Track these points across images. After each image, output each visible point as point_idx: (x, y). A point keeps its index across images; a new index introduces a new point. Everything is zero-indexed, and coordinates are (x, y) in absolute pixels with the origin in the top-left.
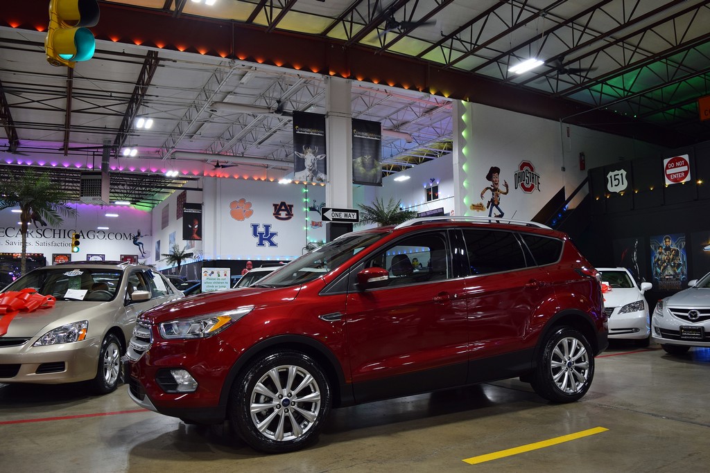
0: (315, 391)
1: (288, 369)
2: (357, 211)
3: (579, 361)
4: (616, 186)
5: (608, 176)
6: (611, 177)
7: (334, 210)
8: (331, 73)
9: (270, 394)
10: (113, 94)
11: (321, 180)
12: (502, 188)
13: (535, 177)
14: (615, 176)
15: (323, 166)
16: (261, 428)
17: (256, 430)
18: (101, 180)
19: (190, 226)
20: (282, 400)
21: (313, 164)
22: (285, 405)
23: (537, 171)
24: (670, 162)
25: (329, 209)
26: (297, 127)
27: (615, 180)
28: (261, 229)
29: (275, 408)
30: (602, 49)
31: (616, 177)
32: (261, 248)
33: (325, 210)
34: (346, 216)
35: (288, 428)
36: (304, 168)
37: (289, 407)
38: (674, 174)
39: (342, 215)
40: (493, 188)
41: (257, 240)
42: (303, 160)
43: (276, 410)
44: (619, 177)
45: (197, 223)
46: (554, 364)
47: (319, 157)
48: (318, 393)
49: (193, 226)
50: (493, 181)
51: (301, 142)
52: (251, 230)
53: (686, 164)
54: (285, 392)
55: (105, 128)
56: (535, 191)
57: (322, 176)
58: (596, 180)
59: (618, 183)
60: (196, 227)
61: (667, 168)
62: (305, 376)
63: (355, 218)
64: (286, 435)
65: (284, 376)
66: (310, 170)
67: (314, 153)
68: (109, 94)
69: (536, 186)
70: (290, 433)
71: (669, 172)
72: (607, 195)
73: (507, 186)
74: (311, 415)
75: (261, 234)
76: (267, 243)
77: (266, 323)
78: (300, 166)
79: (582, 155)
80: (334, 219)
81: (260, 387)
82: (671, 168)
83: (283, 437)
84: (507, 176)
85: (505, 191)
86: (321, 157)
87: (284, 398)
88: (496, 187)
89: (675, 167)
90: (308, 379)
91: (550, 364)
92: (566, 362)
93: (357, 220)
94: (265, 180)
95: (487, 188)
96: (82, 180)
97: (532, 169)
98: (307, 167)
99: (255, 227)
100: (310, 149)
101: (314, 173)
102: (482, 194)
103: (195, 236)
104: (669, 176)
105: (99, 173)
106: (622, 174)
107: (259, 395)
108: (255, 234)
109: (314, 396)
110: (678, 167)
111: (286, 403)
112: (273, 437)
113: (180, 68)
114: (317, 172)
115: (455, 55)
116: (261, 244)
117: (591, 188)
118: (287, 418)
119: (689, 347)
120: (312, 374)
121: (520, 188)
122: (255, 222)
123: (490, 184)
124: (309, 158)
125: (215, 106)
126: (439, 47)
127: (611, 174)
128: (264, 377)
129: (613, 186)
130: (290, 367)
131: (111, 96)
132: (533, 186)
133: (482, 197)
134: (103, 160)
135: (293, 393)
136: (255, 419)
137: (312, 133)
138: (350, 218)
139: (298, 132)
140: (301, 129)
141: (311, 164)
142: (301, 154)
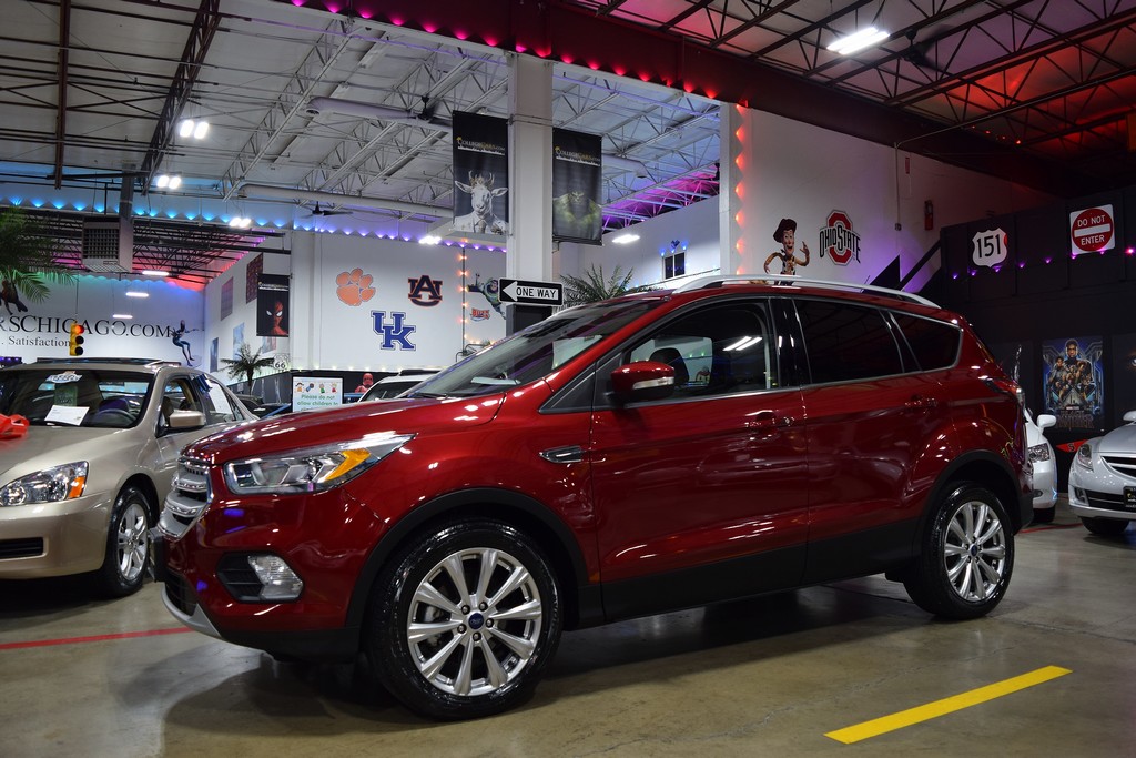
0: (531, 599)
1: (480, 556)
2: (559, 287)
3: (988, 544)
4: (987, 255)
5: (975, 240)
6: (979, 241)
7: (521, 283)
8: (519, 48)
9: (446, 604)
10: (141, 79)
11: (499, 231)
12: (799, 255)
13: (852, 238)
14: (986, 239)
15: (503, 208)
16: (428, 671)
17: (420, 676)
18: (118, 231)
19: (269, 313)
20: (469, 616)
21: (487, 203)
22: (474, 626)
23: (856, 229)
24: (1080, 217)
25: (512, 281)
26: (459, 139)
27: (986, 245)
28: (388, 321)
29: (454, 631)
30: (976, 22)
31: (988, 241)
32: (388, 351)
33: (506, 283)
34: (540, 293)
35: (480, 671)
36: (470, 210)
37: (482, 630)
38: (1088, 237)
39: (535, 293)
40: (784, 254)
41: (381, 338)
42: (470, 196)
43: (458, 637)
44: (994, 241)
45: (281, 307)
46: (950, 549)
47: (496, 191)
48: (536, 602)
49: (274, 313)
50: (785, 243)
51: (466, 165)
52: (371, 321)
53: (1107, 220)
54: (475, 600)
55: (126, 141)
56: (852, 262)
57: (501, 224)
58: (954, 245)
59: (990, 251)
60: (280, 314)
61: (1076, 227)
62: (513, 569)
63: (556, 297)
64: (474, 683)
65: (472, 569)
66: (481, 214)
67: (487, 185)
68: (131, 78)
69: (853, 253)
70: (483, 681)
71: (1078, 233)
72: (971, 271)
73: (806, 251)
74: (523, 645)
75: (388, 328)
76: (397, 344)
77: (431, 467)
78: (463, 205)
79: (928, 204)
80: (520, 299)
81: (426, 590)
82: (1083, 227)
83: (470, 689)
84: (807, 235)
85: (804, 260)
86: (499, 192)
87: (472, 613)
88: (790, 252)
89: (1090, 225)
90: (519, 575)
91: (943, 548)
92: (968, 545)
93: (559, 302)
94: (396, 239)
95: (775, 255)
96: (87, 230)
97: (848, 226)
98: (476, 208)
99: (378, 316)
100: (480, 178)
101: (488, 219)
102: (766, 264)
103: (278, 329)
104: (1078, 241)
105: (115, 219)
106: (998, 237)
107: (423, 606)
108: (378, 328)
109: (528, 607)
110: (1094, 225)
111: (477, 622)
112: (450, 689)
113: (257, 34)
114: (493, 218)
115: (731, 24)
116: (387, 345)
117: (944, 259)
118: (478, 652)
119: (1125, 522)
120: (528, 566)
121: (827, 256)
122: (379, 309)
123: (779, 247)
124: (480, 192)
125: (316, 103)
126: (704, 9)
127: (980, 236)
128: (434, 572)
129: (983, 254)
130: (485, 552)
131: (136, 83)
132: (848, 254)
133: (766, 269)
134: (123, 197)
135: (490, 602)
136: (417, 655)
137: (484, 151)
138: (547, 297)
139: (461, 148)
140: (467, 143)
141: (482, 204)
142: (466, 186)
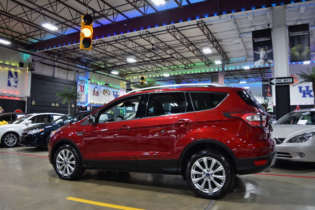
2: (292, 78)
7: (277, 78)
8: (273, 5)
10: (204, 40)
11: (270, 63)
15: (270, 56)
18: (218, 75)
19: (266, 90)
21: (265, 56)
25: (274, 78)
26: (254, 39)
28: (304, 89)
32: (304, 98)
33: (271, 79)
34: (285, 81)
36: (260, 59)
39: (283, 81)
41: (302, 94)
42: (259, 55)
47: (268, 51)
49: (267, 90)
51: (256, 46)
52: (298, 90)
57: (271, 61)
60: (269, 90)
63: (291, 81)
66: (263, 59)
67: (265, 50)
68: (202, 41)
75: (304, 91)
76: (308, 96)
78: (257, 58)
80: (277, 84)
86: (269, 51)
93: (293, 82)
96: (212, 76)
98: (261, 58)
99: (300, 88)
100: (262, 49)
101: (266, 60)
103: (269, 95)
108: (300, 91)
113: (219, 23)
114: (267, 60)
116: (304, 96)
124: (262, 53)
131: (203, 42)
137: (263, 40)
138: (287, 82)
139: (256, 41)
140: (257, 39)
141: (263, 56)
142: (258, 52)
